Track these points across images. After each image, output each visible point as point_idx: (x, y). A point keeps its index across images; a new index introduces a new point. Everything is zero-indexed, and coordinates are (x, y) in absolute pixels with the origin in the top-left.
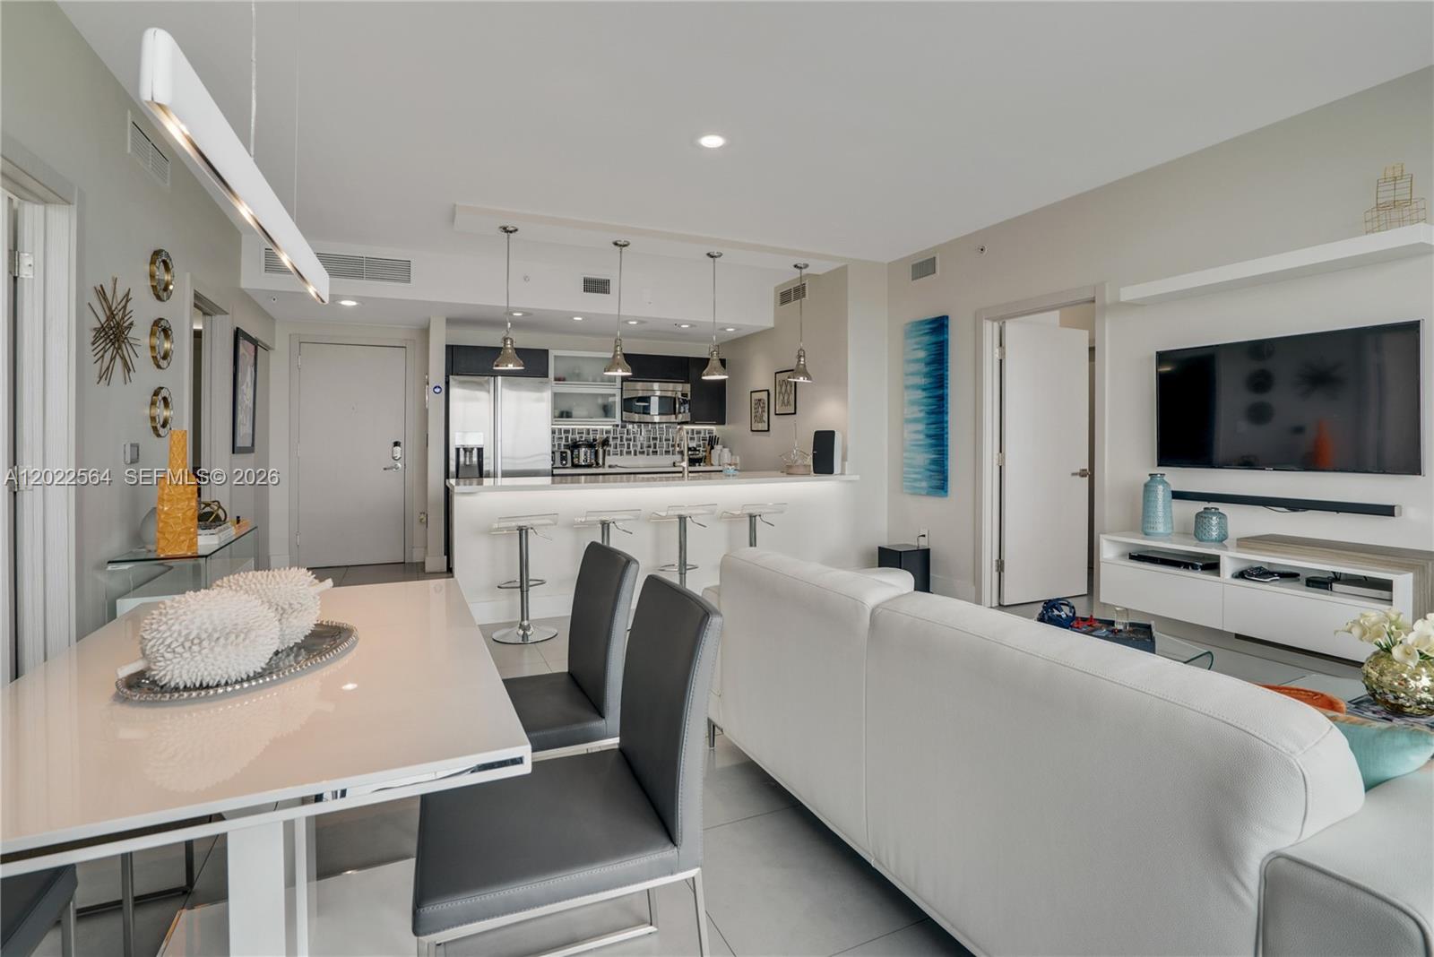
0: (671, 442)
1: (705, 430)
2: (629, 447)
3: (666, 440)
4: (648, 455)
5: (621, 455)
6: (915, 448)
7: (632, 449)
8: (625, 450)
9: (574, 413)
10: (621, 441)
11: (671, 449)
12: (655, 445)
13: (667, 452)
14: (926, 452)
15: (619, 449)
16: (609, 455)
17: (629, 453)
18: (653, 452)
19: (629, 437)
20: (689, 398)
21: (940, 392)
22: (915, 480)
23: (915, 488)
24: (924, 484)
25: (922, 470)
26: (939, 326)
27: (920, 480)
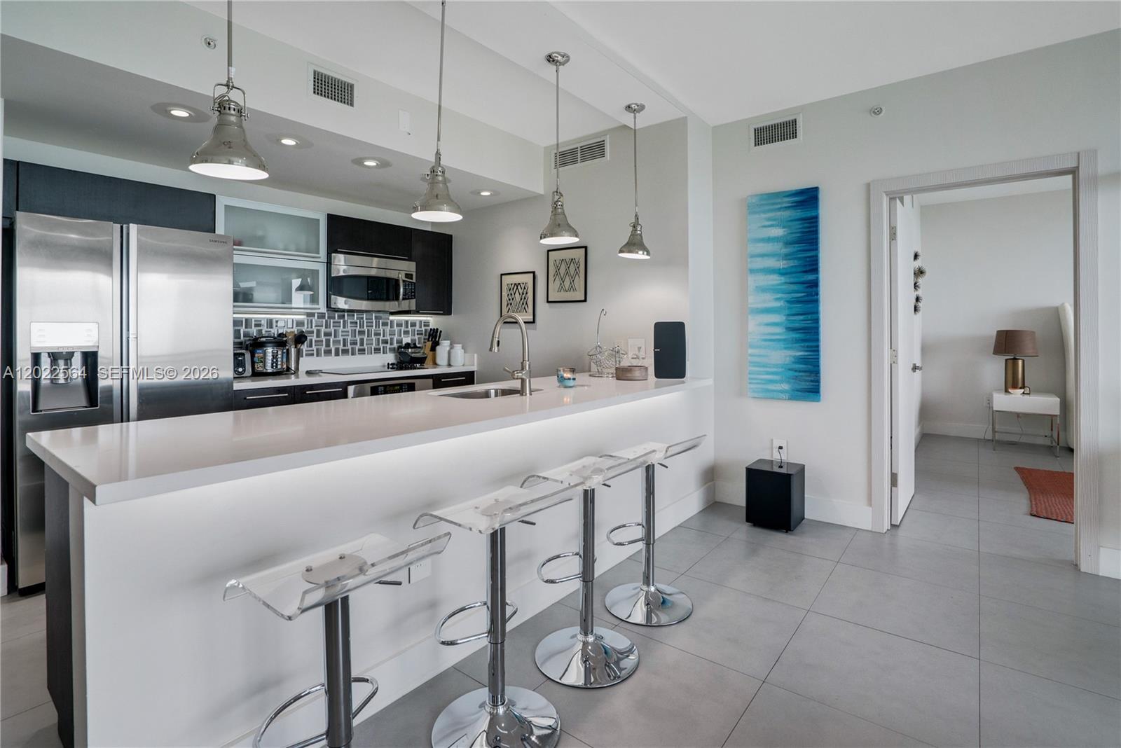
0: (381, 338)
1: (421, 322)
2: (328, 345)
3: (376, 334)
4: (353, 354)
5: (317, 356)
6: (767, 343)
7: (333, 347)
8: (323, 348)
9: (257, 295)
10: (318, 336)
11: (381, 346)
12: (362, 340)
13: (377, 350)
14: (785, 348)
15: (314, 348)
16: (302, 356)
17: (328, 352)
18: (359, 350)
19: (328, 330)
20: (414, 281)
21: (810, 277)
22: (771, 381)
23: (768, 391)
24: (786, 387)
25: (780, 370)
26: (808, 199)
27: (781, 382)
